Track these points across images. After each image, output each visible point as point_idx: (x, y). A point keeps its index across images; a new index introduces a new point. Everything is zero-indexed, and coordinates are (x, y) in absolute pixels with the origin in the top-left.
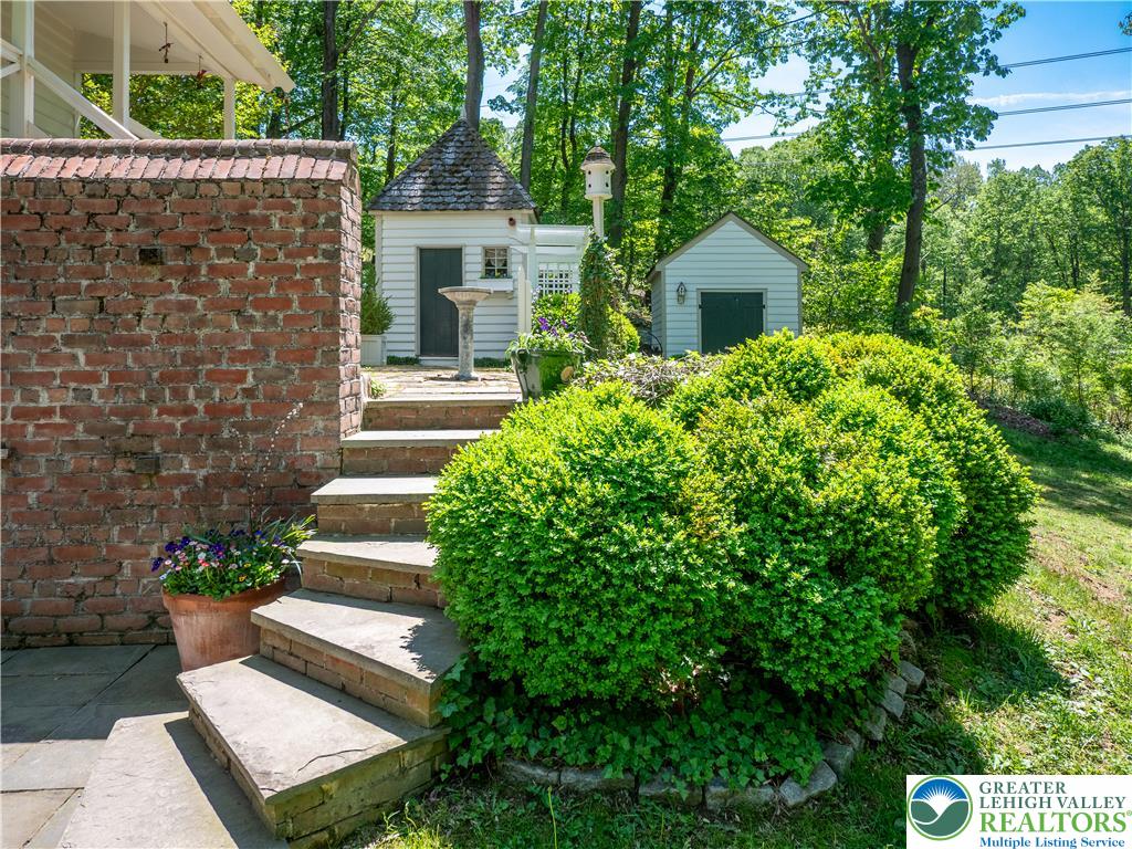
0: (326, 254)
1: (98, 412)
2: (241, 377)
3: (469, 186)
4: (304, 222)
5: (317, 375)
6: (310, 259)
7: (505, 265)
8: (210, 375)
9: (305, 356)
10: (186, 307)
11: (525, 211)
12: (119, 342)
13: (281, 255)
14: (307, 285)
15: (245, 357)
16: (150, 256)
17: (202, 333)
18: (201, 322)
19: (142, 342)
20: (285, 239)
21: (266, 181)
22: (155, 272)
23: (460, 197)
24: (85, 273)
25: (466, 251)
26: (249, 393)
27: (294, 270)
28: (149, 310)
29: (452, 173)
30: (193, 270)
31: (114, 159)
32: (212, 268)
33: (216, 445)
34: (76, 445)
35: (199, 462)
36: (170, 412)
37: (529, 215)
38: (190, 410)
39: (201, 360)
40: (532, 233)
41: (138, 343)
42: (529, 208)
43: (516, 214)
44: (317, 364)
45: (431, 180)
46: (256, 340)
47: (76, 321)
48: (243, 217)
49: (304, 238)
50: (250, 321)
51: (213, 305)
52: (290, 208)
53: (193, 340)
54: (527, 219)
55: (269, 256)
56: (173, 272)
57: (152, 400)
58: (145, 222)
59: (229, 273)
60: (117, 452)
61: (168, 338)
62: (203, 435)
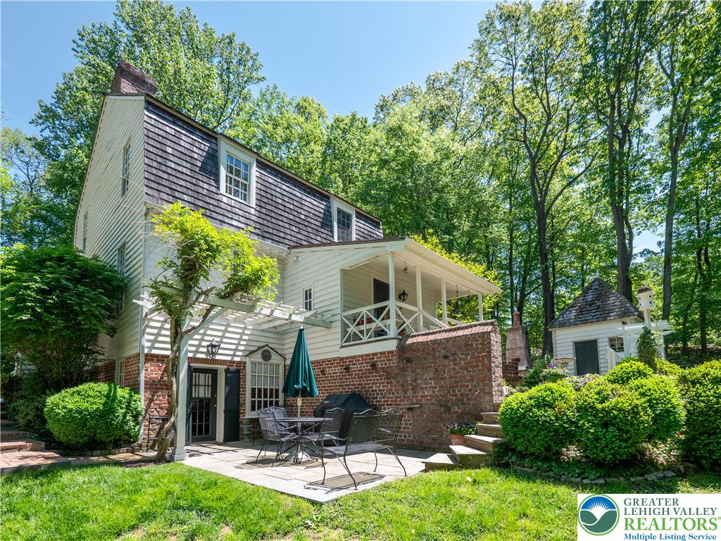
0: (487, 352)
1: (437, 396)
2: (468, 386)
3: (600, 310)
4: (481, 344)
5: (486, 385)
6: (484, 354)
7: (622, 345)
8: (460, 386)
9: (483, 380)
10: (454, 369)
11: (632, 317)
12: (440, 379)
13: (476, 353)
14: (483, 360)
15: (469, 381)
16: (446, 357)
17: (458, 375)
18: (458, 373)
19: (446, 378)
20: (477, 349)
21: (471, 335)
22: (446, 362)
23: (594, 316)
24: (433, 363)
25: (599, 341)
26: (470, 390)
27: (479, 357)
28: (446, 371)
29: (590, 305)
30: (456, 359)
31: (438, 334)
32: (460, 359)
33: (462, 404)
34: (433, 404)
35: (459, 408)
36: (452, 396)
37: (635, 319)
38: (456, 395)
39: (458, 382)
40: (624, 329)
41: (444, 379)
42: (634, 315)
43: (625, 319)
44: (486, 382)
45: (579, 310)
46: (471, 377)
47: (432, 374)
48: (467, 345)
49: (482, 348)
50: (469, 371)
51: (460, 368)
52: (478, 341)
53: (456, 377)
54: (633, 321)
55: (473, 354)
56: (451, 361)
57: (448, 392)
58: (444, 349)
59: (463, 359)
60: (441, 406)
61: (451, 377)
62: (460, 401)
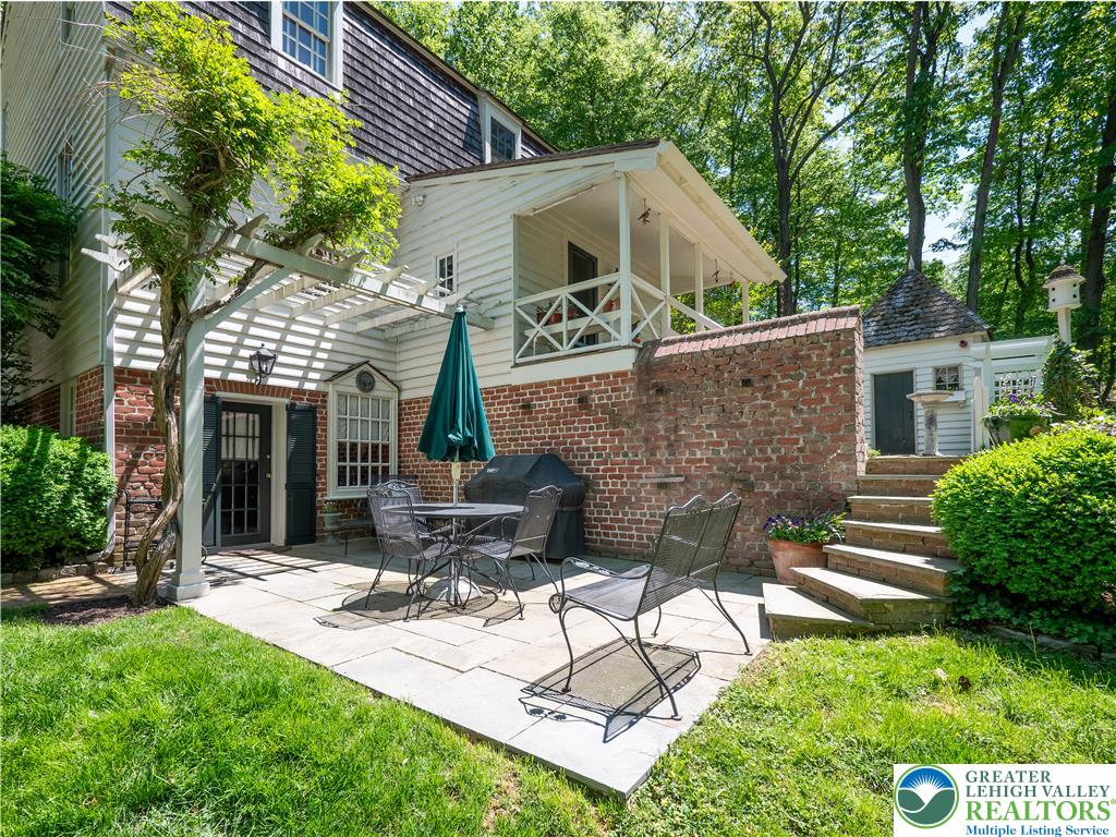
0: (845, 371)
1: (723, 460)
2: (797, 441)
3: (919, 321)
4: (832, 354)
5: (842, 439)
6: (836, 375)
7: (956, 380)
8: (779, 441)
9: (834, 429)
10: (765, 407)
11: (977, 333)
12: (732, 426)
13: (818, 375)
14: (834, 389)
15: (798, 431)
16: (747, 383)
17: (773, 420)
18: (773, 414)
19: (745, 425)
20: (820, 366)
21: (808, 336)
22: (748, 392)
23: (910, 331)
24: (715, 395)
25: (918, 372)
26: (801, 450)
27: (826, 381)
28: (746, 410)
29: (902, 314)
30: (769, 388)
31: (725, 337)
32: (779, 386)
33: (782, 477)
34: (713, 476)
35: (774, 485)
36: (759, 460)
37: (982, 336)
38: (768, 459)
39: (774, 434)
40: (987, 349)
41: (741, 426)
42: (983, 330)
43: (967, 337)
44: (841, 433)
45: (882, 322)
46: (804, 421)
47: (712, 417)
48: (796, 356)
49: (832, 364)
50: (801, 411)
51: (780, 405)
52: (823, 348)
53: (769, 424)
54: (980, 339)
55: (811, 376)
56: (759, 390)
57: (749, 454)
58: (744, 366)
59: (788, 387)
60: (733, 480)
61: (756, 423)
62: (777, 471)
